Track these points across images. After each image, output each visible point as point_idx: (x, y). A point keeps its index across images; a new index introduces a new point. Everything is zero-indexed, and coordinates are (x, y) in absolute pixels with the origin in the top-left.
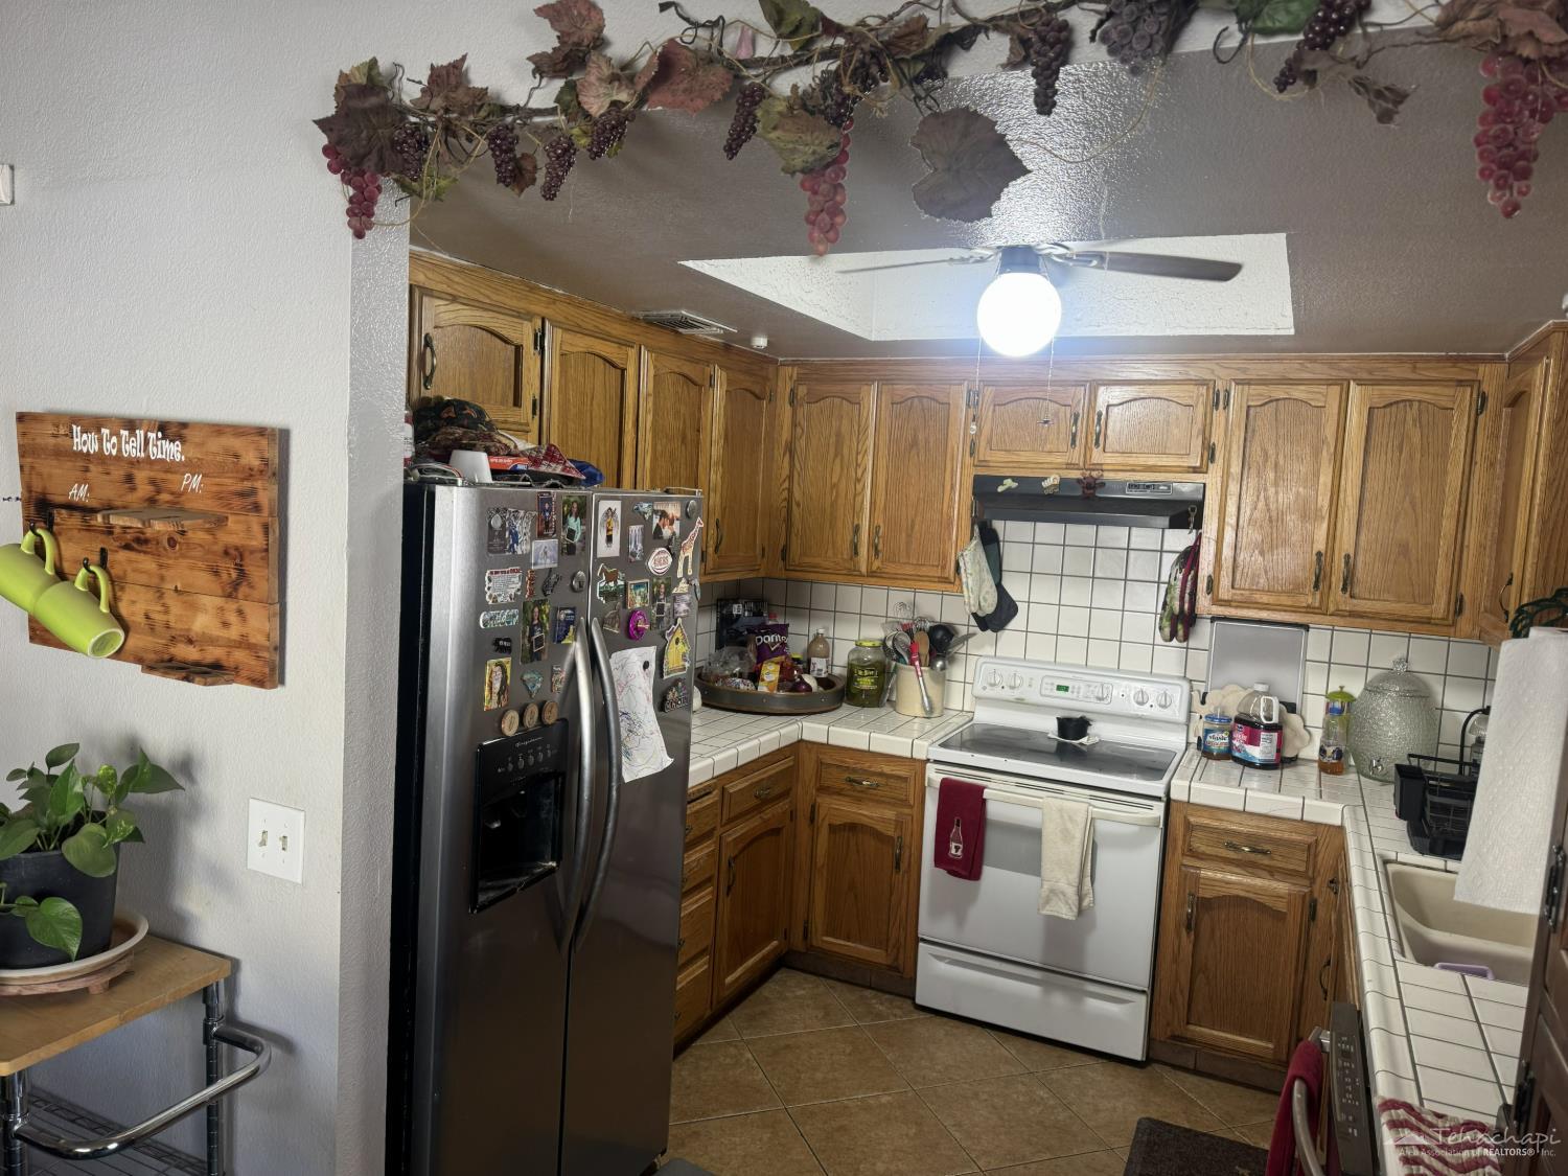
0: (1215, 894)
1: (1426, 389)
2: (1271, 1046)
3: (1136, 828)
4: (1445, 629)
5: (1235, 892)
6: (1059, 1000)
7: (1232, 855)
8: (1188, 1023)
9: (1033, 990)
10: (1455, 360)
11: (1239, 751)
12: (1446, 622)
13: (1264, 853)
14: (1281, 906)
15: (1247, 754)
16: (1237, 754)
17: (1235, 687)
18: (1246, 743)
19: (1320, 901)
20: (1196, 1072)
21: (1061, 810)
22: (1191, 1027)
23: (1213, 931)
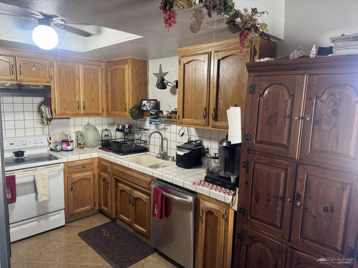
0: (76, 180)
1: (93, 66)
2: (90, 206)
3: (57, 172)
4: (101, 115)
5: (80, 178)
6: (43, 222)
7: (79, 170)
8: (74, 211)
9: (35, 223)
10: (97, 61)
11: (65, 148)
12: (101, 114)
13: (85, 167)
14: (89, 177)
15: (68, 149)
16: (64, 149)
17: (57, 135)
18: (67, 146)
19: (95, 173)
20: (74, 221)
21: (40, 174)
22: (75, 211)
23: (76, 188)
